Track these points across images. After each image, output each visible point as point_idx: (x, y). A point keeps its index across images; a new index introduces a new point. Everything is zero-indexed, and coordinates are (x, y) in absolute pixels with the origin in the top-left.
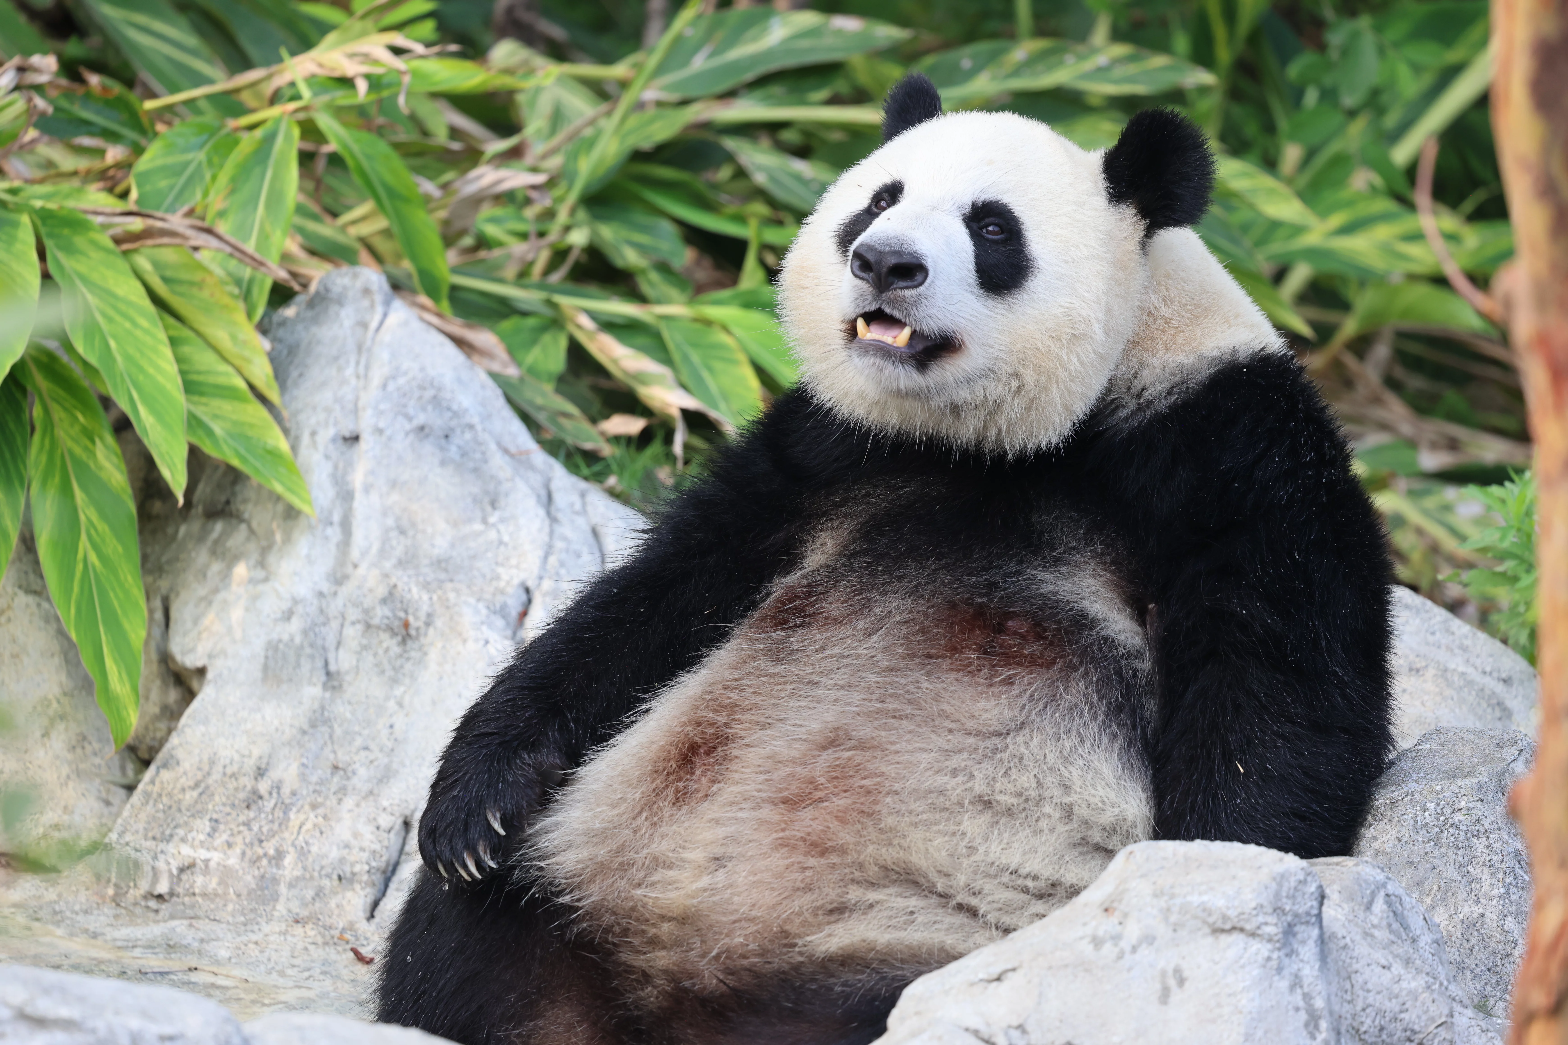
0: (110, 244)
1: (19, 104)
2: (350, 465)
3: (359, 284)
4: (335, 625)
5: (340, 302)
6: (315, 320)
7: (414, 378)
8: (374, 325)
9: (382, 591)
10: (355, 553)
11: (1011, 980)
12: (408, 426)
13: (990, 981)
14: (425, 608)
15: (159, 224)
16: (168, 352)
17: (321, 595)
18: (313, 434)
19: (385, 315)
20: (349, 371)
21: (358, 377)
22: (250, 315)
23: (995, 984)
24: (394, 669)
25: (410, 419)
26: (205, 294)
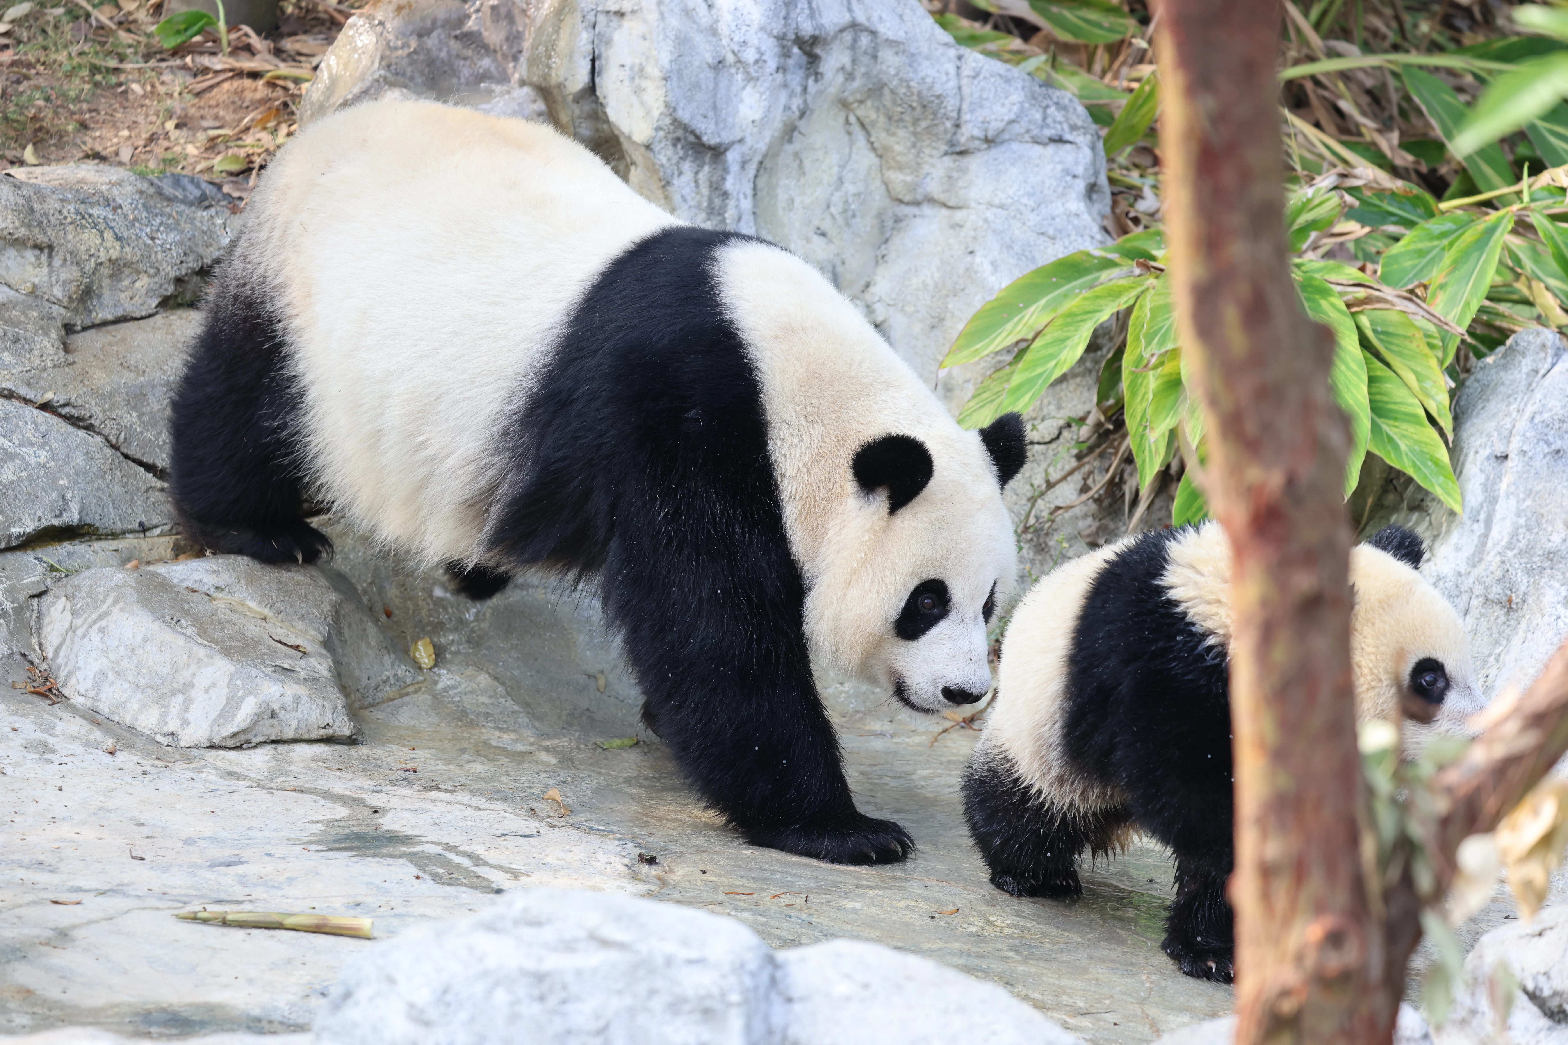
0: (1344, 308)
1: (1335, 199)
2: (1499, 477)
3: (1539, 341)
4: (1465, 597)
5: (1523, 355)
6: (1505, 367)
7: (1556, 414)
8: (1542, 372)
9: (1499, 574)
10: (1490, 544)
11: (1549, 936)
12: (1547, 450)
13: (1533, 936)
14: (1523, 589)
15: (1376, 293)
16: (1365, 388)
17: (1460, 574)
18: (1477, 452)
19: (1553, 365)
20: (1514, 407)
21: (1518, 411)
22: (1441, 362)
23: (1537, 938)
24: (1499, 633)
25: (1548, 444)
26: (1413, 346)
